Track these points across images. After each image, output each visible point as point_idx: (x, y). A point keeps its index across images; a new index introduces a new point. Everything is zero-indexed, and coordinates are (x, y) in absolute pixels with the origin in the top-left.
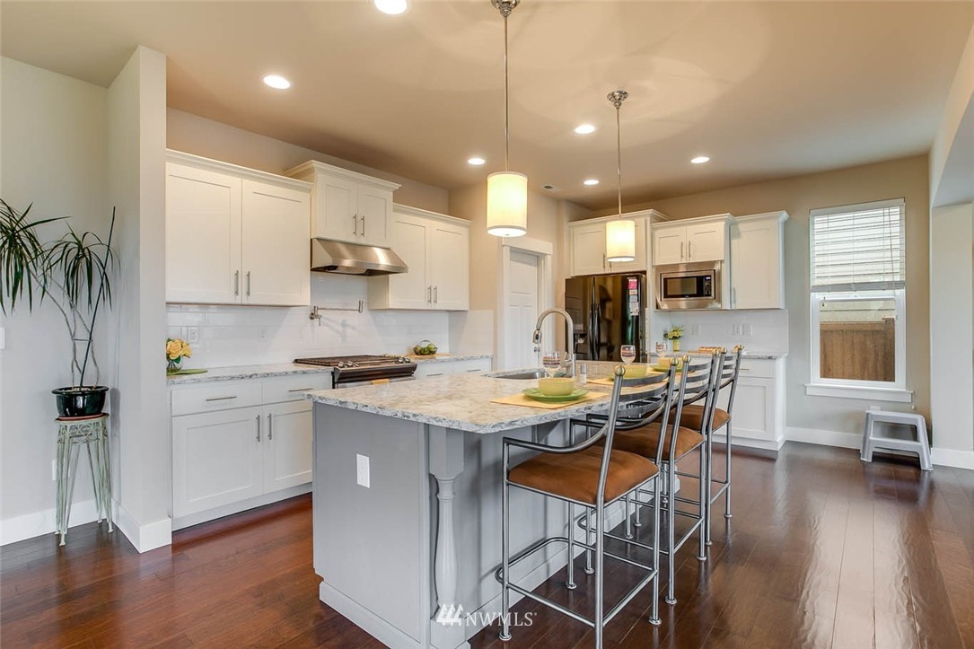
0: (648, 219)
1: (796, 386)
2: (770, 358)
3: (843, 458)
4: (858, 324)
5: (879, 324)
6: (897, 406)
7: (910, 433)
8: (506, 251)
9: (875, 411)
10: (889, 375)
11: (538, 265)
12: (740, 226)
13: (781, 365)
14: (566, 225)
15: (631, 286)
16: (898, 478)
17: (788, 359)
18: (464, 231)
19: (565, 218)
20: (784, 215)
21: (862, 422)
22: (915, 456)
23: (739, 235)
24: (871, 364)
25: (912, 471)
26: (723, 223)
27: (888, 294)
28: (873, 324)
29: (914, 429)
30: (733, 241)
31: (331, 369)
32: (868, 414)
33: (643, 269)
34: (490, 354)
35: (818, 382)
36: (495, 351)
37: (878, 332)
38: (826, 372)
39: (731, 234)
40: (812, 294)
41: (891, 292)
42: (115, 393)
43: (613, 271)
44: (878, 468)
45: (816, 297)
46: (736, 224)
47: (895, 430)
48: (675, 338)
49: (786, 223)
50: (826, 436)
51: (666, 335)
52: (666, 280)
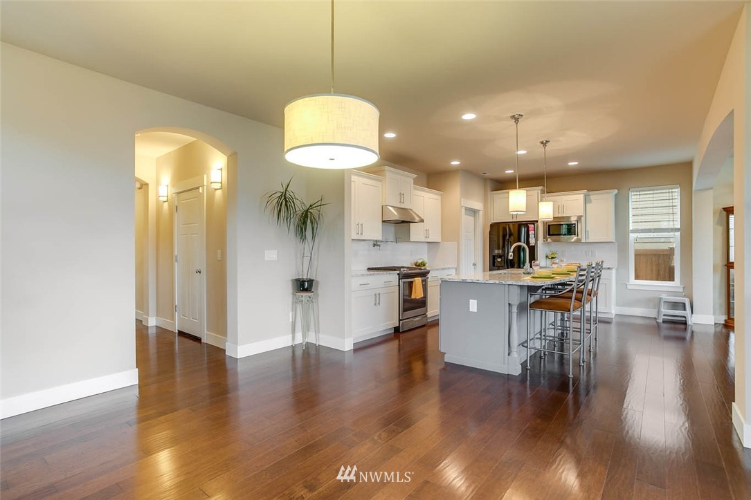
0: (539, 192)
1: (622, 284)
2: (609, 268)
3: (647, 322)
4: (655, 250)
5: (666, 250)
6: (675, 294)
7: (682, 308)
8: (463, 209)
9: (664, 297)
10: (671, 278)
11: (474, 217)
12: (591, 197)
13: (614, 271)
14: (489, 193)
15: (530, 229)
16: (675, 329)
17: (617, 269)
18: (438, 197)
19: (489, 188)
20: (616, 191)
21: (658, 302)
22: (684, 319)
23: (590, 202)
24: (662, 272)
25: (683, 326)
26: (582, 195)
27: (671, 234)
28: (663, 251)
29: (684, 305)
30: (587, 205)
31: (398, 272)
32: (660, 298)
33: (536, 219)
34: (455, 266)
35: (633, 282)
36: (458, 264)
37: (666, 255)
38: (637, 277)
39: (586, 202)
40: (631, 234)
41: (672, 233)
42: (317, 282)
43: (518, 220)
44: (665, 325)
45: (632, 236)
46: (589, 195)
47: (675, 305)
48: (552, 258)
49: (616, 195)
50: (638, 311)
51: (547, 257)
52: (549, 226)
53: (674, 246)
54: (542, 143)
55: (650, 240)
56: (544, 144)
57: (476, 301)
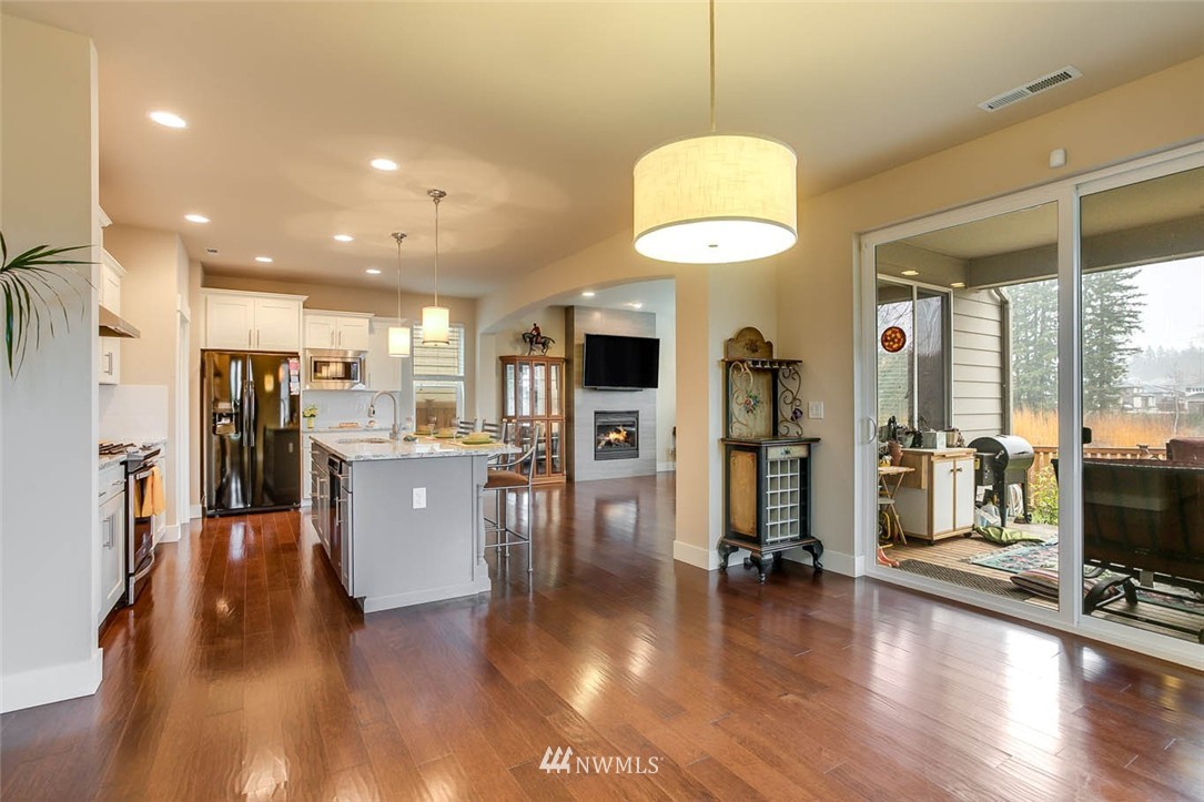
0: (301, 304)
14: (199, 288)
31: (123, 457)
33: (296, 351)
34: (166, 437)
36: (171, 433)
40: (414, 382)
43: (261, 349)
45: (416, 384)
53: (454, 400)
54: (395, 235)
55: (435, 390)
56: (400, 238)
57: (424, 489)
